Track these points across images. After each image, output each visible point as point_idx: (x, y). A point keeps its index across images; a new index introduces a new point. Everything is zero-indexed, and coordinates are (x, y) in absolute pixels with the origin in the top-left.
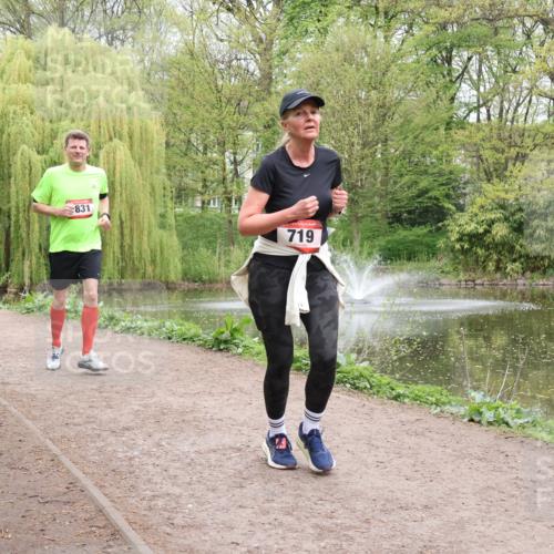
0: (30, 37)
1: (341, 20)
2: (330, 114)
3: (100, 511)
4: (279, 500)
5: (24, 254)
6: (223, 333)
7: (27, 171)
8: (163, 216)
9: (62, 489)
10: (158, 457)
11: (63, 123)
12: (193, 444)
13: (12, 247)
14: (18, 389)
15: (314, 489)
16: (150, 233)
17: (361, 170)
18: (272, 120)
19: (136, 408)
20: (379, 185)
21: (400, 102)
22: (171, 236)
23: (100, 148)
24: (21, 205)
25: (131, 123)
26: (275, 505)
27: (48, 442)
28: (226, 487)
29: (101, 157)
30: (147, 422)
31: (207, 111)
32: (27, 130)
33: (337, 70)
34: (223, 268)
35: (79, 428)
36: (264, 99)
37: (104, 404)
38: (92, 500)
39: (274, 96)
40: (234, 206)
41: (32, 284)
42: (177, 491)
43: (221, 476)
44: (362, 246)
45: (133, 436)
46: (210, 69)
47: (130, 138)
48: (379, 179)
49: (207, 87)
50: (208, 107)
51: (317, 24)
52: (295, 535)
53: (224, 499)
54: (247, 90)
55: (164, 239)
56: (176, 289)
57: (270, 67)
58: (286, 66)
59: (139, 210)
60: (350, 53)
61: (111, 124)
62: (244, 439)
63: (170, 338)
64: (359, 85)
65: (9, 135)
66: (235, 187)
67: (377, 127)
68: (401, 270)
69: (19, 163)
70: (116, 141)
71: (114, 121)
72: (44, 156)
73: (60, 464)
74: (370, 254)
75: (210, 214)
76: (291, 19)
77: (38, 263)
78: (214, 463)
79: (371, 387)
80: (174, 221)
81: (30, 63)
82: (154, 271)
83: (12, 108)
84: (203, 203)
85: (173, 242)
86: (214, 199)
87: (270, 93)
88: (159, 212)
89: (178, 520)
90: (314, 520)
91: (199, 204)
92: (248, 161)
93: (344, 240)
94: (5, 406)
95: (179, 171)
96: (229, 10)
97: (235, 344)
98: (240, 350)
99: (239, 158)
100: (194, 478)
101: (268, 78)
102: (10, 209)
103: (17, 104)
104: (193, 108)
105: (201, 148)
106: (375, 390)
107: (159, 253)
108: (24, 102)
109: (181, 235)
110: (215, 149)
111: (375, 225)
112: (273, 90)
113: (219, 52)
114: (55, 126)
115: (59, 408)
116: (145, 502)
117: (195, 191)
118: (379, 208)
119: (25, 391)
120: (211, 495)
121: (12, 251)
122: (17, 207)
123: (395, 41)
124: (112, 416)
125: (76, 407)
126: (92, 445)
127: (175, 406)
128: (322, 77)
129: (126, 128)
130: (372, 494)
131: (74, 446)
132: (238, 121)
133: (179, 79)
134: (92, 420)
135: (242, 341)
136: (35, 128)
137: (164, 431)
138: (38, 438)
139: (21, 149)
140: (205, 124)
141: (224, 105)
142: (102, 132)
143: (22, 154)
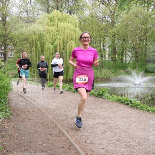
0: (49, 13)
1: (135, 5)
2: (130, 32)
3: (68, 139)
4: (115, 137)
6: (100, 92)
7: (48, 49)
9: (58, 133)
11: (58, 36)
12: (92, 122)
14: (46, 107)
15: (125, 135)
17: (139, 48)
18: (114, 34)
20: (144, 52)
21: (151, 28)
23: (67, 43)
25: (76, 36)
26: (114, 139)
27: (54, 121)
28: (101, 134)
29: (68, 45)
32: (48, 38)
33: (133, 19)
34: (100, 75)
35: (62, 117)
36: (112, 28)
37: (68, 111)
38: (65, 136)
39: (115, 27)
40: (103, 58)
41: (50, 79)
42: (88, 134)
43: (100, 131)
44: (139, 69)
46: (97, 21)
47: (76, 40)
48: (144, 50)
49: (96, 25)
50: (97, 31)
51: (128, 7)
52: (119, 147)
53: (100, 137)
54: (107, 26)
57: (114, 19)
58: (118, 19)
60: (137, 15)
61: (70, 36)
62: (106, 121)
64: (139, 24)
65: (44, 40)
66: (104, 53)
67: (144, 36)
68: (150, 76)
69: (46, 47)
70: (72, 41)
71: (71, 35)
72: (53, 45)
73: (57, 126)
74: (141, 71)
76: (120, 6)
77: (51, 74)
78: (97, 127)
79: (141, 108)
81: (49, 20)
83: (44, 33)
87: (114, 27)
89: (88, 142)
90: (124, 143)
92: (107, 46)
93: (134, 67)
94: (43, 111)
96: (103, 3)
97: (103, 95)
98: (105, 97)
99: (105, 45)
100: (92, 131)
101: (113, 23)
103: (46, 31)
104: (93, 31)
105: (94, 42)
106: (142, 108)
110: (98, 43)
111: (142, 63)
112: (114, 26)
113: (100, 15)
114: (55, 37)
115: (57, 112)
116: (79, 137)
118: (144, 58)
119: (48, 107)
120: (97, 135)
123: (150, 11)
124: (71, 114)
125: (61, 111)
126: (65, 122)
127: (87, 112)
128: (129, 22)
129: (74, 37)
130: (140, 137)
131: (61, 122)
132: (105, 35)
133: (89, 23)
134: (66, 115)
135: (105, 95)
136: (51, 38)
137: (84, 119)
138: (51, 119)
139: (47, 43)
140: (96, 36)
141: (101, 30)
142: (68, 38)
143: (47, 45)
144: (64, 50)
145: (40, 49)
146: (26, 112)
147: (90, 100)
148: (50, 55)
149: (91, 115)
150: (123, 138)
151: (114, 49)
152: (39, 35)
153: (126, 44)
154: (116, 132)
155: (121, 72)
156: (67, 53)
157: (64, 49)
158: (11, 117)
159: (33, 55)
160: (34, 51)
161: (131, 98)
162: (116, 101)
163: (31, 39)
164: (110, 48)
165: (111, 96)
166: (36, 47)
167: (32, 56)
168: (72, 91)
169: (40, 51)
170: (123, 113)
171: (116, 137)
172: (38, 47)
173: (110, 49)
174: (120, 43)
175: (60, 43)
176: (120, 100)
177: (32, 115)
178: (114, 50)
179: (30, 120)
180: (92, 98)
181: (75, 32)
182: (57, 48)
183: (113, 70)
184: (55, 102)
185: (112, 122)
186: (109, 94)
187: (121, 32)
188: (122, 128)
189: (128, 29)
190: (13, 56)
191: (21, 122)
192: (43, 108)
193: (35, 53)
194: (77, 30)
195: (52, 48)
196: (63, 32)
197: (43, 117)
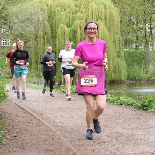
6: (145, 102)
7: (63, 35)
8: (119, 52)
11: (77, 14)
12: (132, 150)
14: (60, 124)
16: (113, 60)
19: (108, 133)
22: (122, 61)
25: (106, 13)
27: (72, 147)
30: (112, 140)
32: (63, 17)
34: (145, 74)
40: (150, 47)
45: (107, 146)
47: (105, 19)
50: (139, 5)
55: (119, 62)
56: (124, 83)
59: (109, 49)
61: (97, 14)
63: (122, 104)
65: (56, 20)
66: (150, 39)
69: (60, 31)
71: (99, 13)
72: (70, 28)
75: (139, 51)
80: (123, 54)
82: (115, 76)
83: (57, 9)
84: (136, 46)
85: (123, 63)
86: (141, 45)
88: (117, 51)
91: (134, 47)
94: (54, 131)
95: (126, 33)
97: (150, 107)
98: (153, 110)
99: (152, 26)
102: (56, 50)
103: (59, 7)
104: (132, 5)
105: (136, 23)
107: (117, 68)
108: (62, 6)
109: (126, 60)
110: (142, 23)
114: (74, 15)
115: (77, 132)
117: (132, 41)
119: (62, 125)
121: (57, 67)
126: (90, 148)
127: (124, 133)
129: (103, 15)
131: (82, 149)
132: (152, 10)
135: (154, 106)
136: (66, 16)
137: (120, 144)
138: (68, 145)
139: (60, 25)
140: (138, 12)
141: (146, 3)
142: (93, 17)
143: (61, 27)
145: (50, 34)
146: (28, 133)
147: (129, 114)
149: (131, 138)
152: (48, 13)
158: (5, 141)
160: (40, 38)
167: (38, 45)
169: (50, 37)
172: (47, 31)
175: (81, 25)
177: (37, 138)
179: (35, 146)
180: (133, 112)
181: (105, 7)
182: (76, 33)
184: (73, 118)
190: (8, 45)
191: (20, 148)
192: (54, 126)
193: (43, 40)
194: (108, 4)
195: (68, 33)
196: (85, 7)
197: (54, 142)
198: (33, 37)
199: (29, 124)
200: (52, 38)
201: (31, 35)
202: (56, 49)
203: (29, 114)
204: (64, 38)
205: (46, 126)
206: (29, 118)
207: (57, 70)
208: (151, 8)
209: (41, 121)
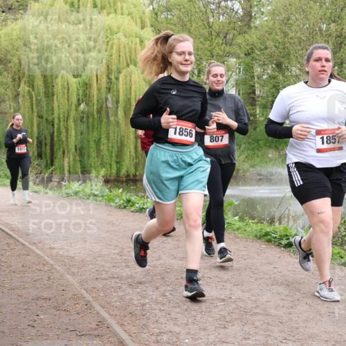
2: (297, 43)
3: (121, 342)
4: (254, 338)
5: (64, 153)
7: (66, 91)
9: (94, 326)
10: (164, 304)
13: (55, 148)
14: (61, 252)
15: (281, 332)
18: (252, 49)
23: (120, 72)
24: (61, 116)
27: (83, 291)
28: (213, 328)
29: (121, 79)
30: (155, 278)
31: (201, 42)
33: (304, 7)
35: (105, 282)
36: (245, 32)
37: (124, 264)
38: (115, 334)
39: (253, 30)
42: (177, 329)
43: (210, 319)
45: (145, 289)
46: (204, 10)
49: (200, 23)
50: (202, 40)
53: (212, 336)
54: (232, 25)
57: (251, 7)
58: (263, 6)
61: (128, 54)
62: (228, 293)
64: (321, 19)
69: (60, 84)
70: (132, 67)
71: (130, 52)
72: (79, 79)
73: (91, 308)
77: (74, 160)
81: (67, 7)
87: (250, 28)
92: (232, 82)
94: (52, 265)
100: (190, 320)
101: (248, 16)
102: (53, 119)
105: (196, 72)
112: (252, 25)
115: (91, 266)
116: (153, 337)
119: (66, 254)
120: (203, 333)
121: (55, 150)
122: (59, 118)
124: (129, 273)
125: (103, 266)
126: (115, 294)
127: (176, 267)
128: (292, 14)
130: (325, 337)
131: (101, 294)
132: (224, 51)
133: (179, 17)
134: (116, 276)
137: (168, 285)
138: (76, 289)
139: (61, 74)
140: (199, 53)
141: (214, 37)
142: (121, 60)
143: (62, 77)
144: (109, 92)
145: (42, 90)
148: (70, 105)
150: (276, 339)
151: (250, 91)
153: (283, 76)
154: (257, 323)
155: (270, 156)
156: (117, 102)
157: (109, 89)
159: (22, 107)
160: (23, 96)
161: (299, 229)
162: (256, 236)
163: (17, 61)
164: (241, 87)
165: (241, 224)
166: (31, 84)
168: (133, 209)
169: (42, 94)
170: (275, 271)
171: (258, 337)
172: (35, 83)
173: (239, 91)
174: (268, 74)
175: (99, 73)
176: (267, 234)
177: (21, 277)
178: (250, 93)
179: (16, 291)
181: (142, 42)
182: (90, 88)
183: (248, 149)
184: (85, 240)
185: (247, 295)
186: (237, 218)
187: (270, 44)
188: (273, 312)
189: (291, 35)
192: (51, 256)
193: (29, 101)
194: (148, 37)
195: (76, 88)
196: (106, 41)
197: (50, 283)
198: (11, 94)
199: (5, 253)
200: (45, 97)
201: (6, 90)
202: (54, 116)
203: (5, 234)
204: (68, 96)
205: (37, 255)
206: (6, 242)
207: (55, 156)
208: (223, 47)
209: (28, 247)
